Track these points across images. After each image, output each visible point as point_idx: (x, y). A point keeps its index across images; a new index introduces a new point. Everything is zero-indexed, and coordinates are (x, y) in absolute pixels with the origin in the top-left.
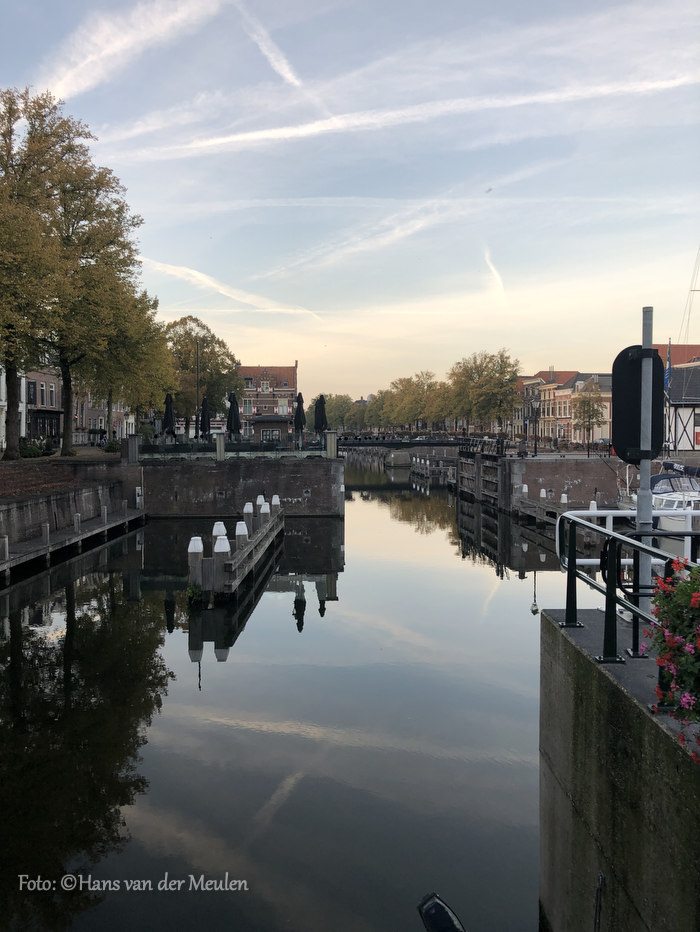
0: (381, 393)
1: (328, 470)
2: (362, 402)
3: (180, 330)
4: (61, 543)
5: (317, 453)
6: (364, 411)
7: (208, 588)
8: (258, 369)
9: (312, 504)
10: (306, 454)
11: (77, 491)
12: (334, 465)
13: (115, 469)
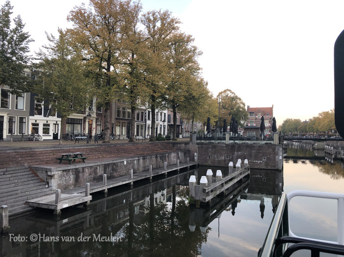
0: (314, 118)
1: (274, 149)
2: (306, 122)
3: (224, 95)
4: (157, 173)
5: (269, 142)
6: (306, 126)
7: (197, 198)
8: (257, 108)
9: (267, 164)
10: (264, 142)
11: (170, 153)
12: (277, 148)
13: (188, 146)
